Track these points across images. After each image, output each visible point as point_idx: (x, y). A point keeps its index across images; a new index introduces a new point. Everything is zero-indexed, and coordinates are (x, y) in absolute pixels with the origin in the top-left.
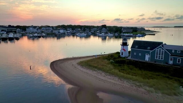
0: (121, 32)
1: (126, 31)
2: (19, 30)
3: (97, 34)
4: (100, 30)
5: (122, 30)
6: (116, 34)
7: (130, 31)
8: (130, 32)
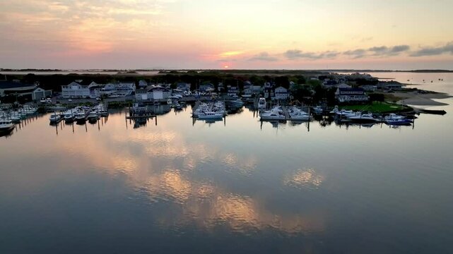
0: (333, 102)
1: (347, 98)
2: (42, 90)
3: (260, 106)
4: (269, 92)
5: (336, 93)
6: (318, 109)
7: (360, 99)
8: (360, 103)
